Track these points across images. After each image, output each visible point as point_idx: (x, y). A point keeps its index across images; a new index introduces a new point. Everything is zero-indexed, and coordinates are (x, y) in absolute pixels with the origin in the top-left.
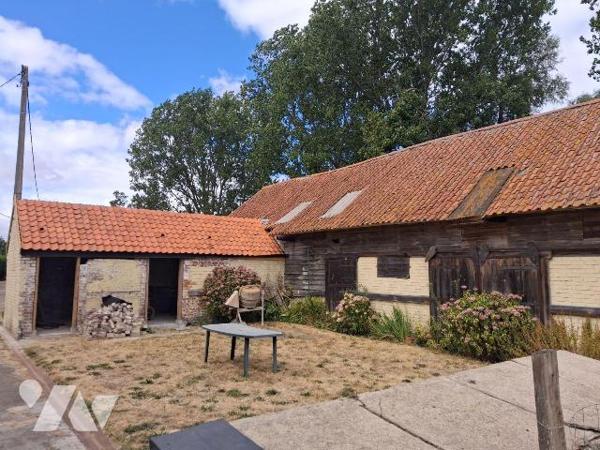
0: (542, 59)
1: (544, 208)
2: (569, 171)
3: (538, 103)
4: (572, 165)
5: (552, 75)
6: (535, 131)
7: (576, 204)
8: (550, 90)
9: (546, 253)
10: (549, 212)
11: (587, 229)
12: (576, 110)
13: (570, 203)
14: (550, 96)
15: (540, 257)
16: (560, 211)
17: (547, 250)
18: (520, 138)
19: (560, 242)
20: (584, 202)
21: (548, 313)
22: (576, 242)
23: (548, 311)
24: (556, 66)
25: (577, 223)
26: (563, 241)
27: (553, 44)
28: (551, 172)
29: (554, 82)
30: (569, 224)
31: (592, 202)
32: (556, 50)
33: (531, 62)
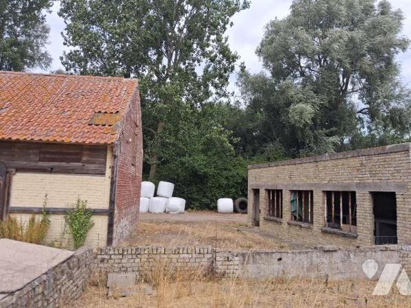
0: (37, 37)
1: (14, 138)
2: (36, 116)
3: (31, 65)
4: (39, 112)
5: (43, 50)
6: (18, 83)
7: (36, 139)
8: (39, 59)
9: (12, 170)
10: (18, 141)
11: (42, 156)
12: (49, 77)
13: (33, 137)
14: (40, 63)
15: (7, 172)
16: (25, 142)
17: (14, 168)
18: (7, 85)
19: (23, 163)
20: (41, 138)
21: (7, 213)
22: (33, 164)
23: (7, 211)
24: (46, 45)
25: (35, 151)
26: (25, 163)
27: (46, 30)
28: (24, 114)
29: (43, 55)
30: (31, 151)
31: (46, 138)
32: (47, 35)
33: (29, 36)
